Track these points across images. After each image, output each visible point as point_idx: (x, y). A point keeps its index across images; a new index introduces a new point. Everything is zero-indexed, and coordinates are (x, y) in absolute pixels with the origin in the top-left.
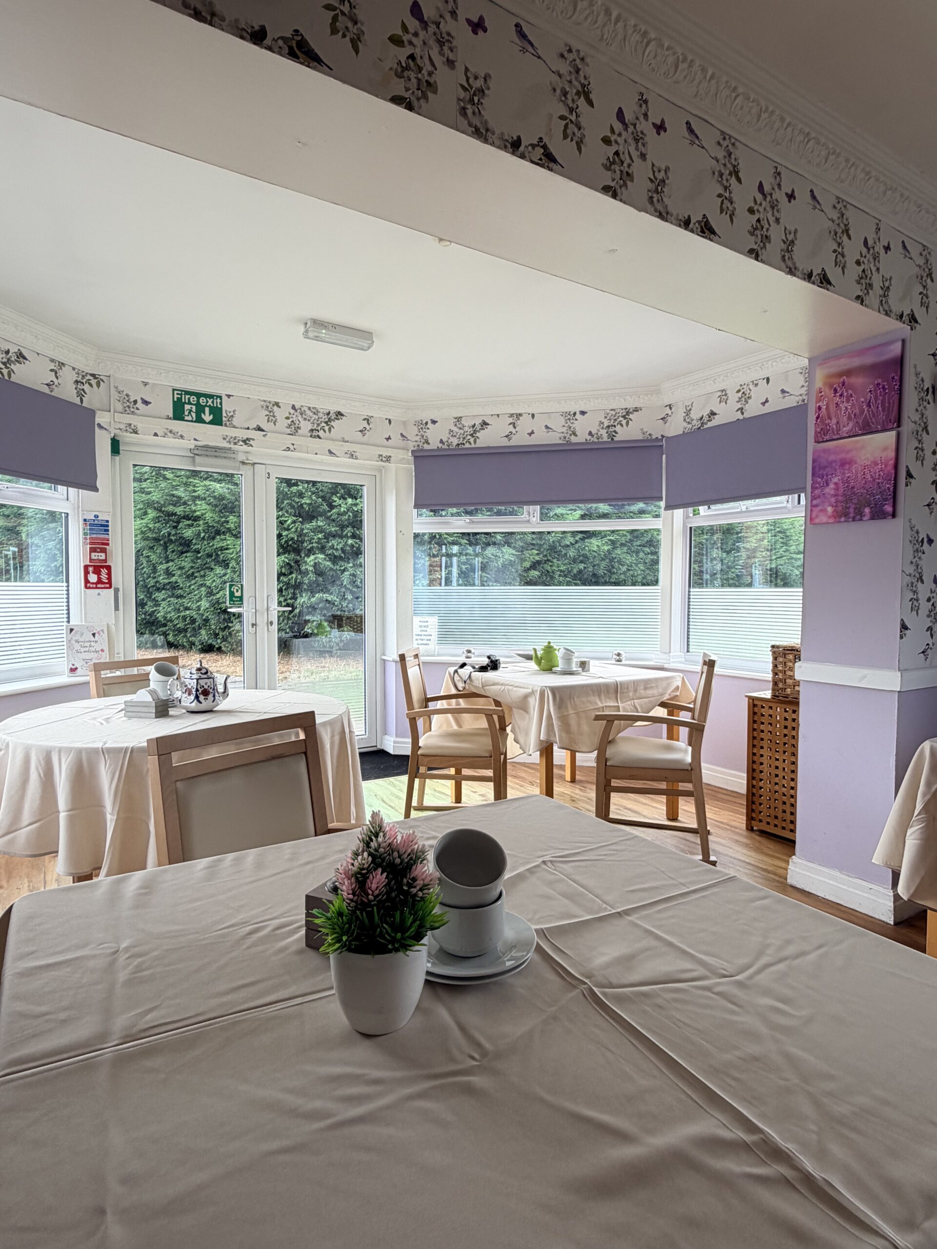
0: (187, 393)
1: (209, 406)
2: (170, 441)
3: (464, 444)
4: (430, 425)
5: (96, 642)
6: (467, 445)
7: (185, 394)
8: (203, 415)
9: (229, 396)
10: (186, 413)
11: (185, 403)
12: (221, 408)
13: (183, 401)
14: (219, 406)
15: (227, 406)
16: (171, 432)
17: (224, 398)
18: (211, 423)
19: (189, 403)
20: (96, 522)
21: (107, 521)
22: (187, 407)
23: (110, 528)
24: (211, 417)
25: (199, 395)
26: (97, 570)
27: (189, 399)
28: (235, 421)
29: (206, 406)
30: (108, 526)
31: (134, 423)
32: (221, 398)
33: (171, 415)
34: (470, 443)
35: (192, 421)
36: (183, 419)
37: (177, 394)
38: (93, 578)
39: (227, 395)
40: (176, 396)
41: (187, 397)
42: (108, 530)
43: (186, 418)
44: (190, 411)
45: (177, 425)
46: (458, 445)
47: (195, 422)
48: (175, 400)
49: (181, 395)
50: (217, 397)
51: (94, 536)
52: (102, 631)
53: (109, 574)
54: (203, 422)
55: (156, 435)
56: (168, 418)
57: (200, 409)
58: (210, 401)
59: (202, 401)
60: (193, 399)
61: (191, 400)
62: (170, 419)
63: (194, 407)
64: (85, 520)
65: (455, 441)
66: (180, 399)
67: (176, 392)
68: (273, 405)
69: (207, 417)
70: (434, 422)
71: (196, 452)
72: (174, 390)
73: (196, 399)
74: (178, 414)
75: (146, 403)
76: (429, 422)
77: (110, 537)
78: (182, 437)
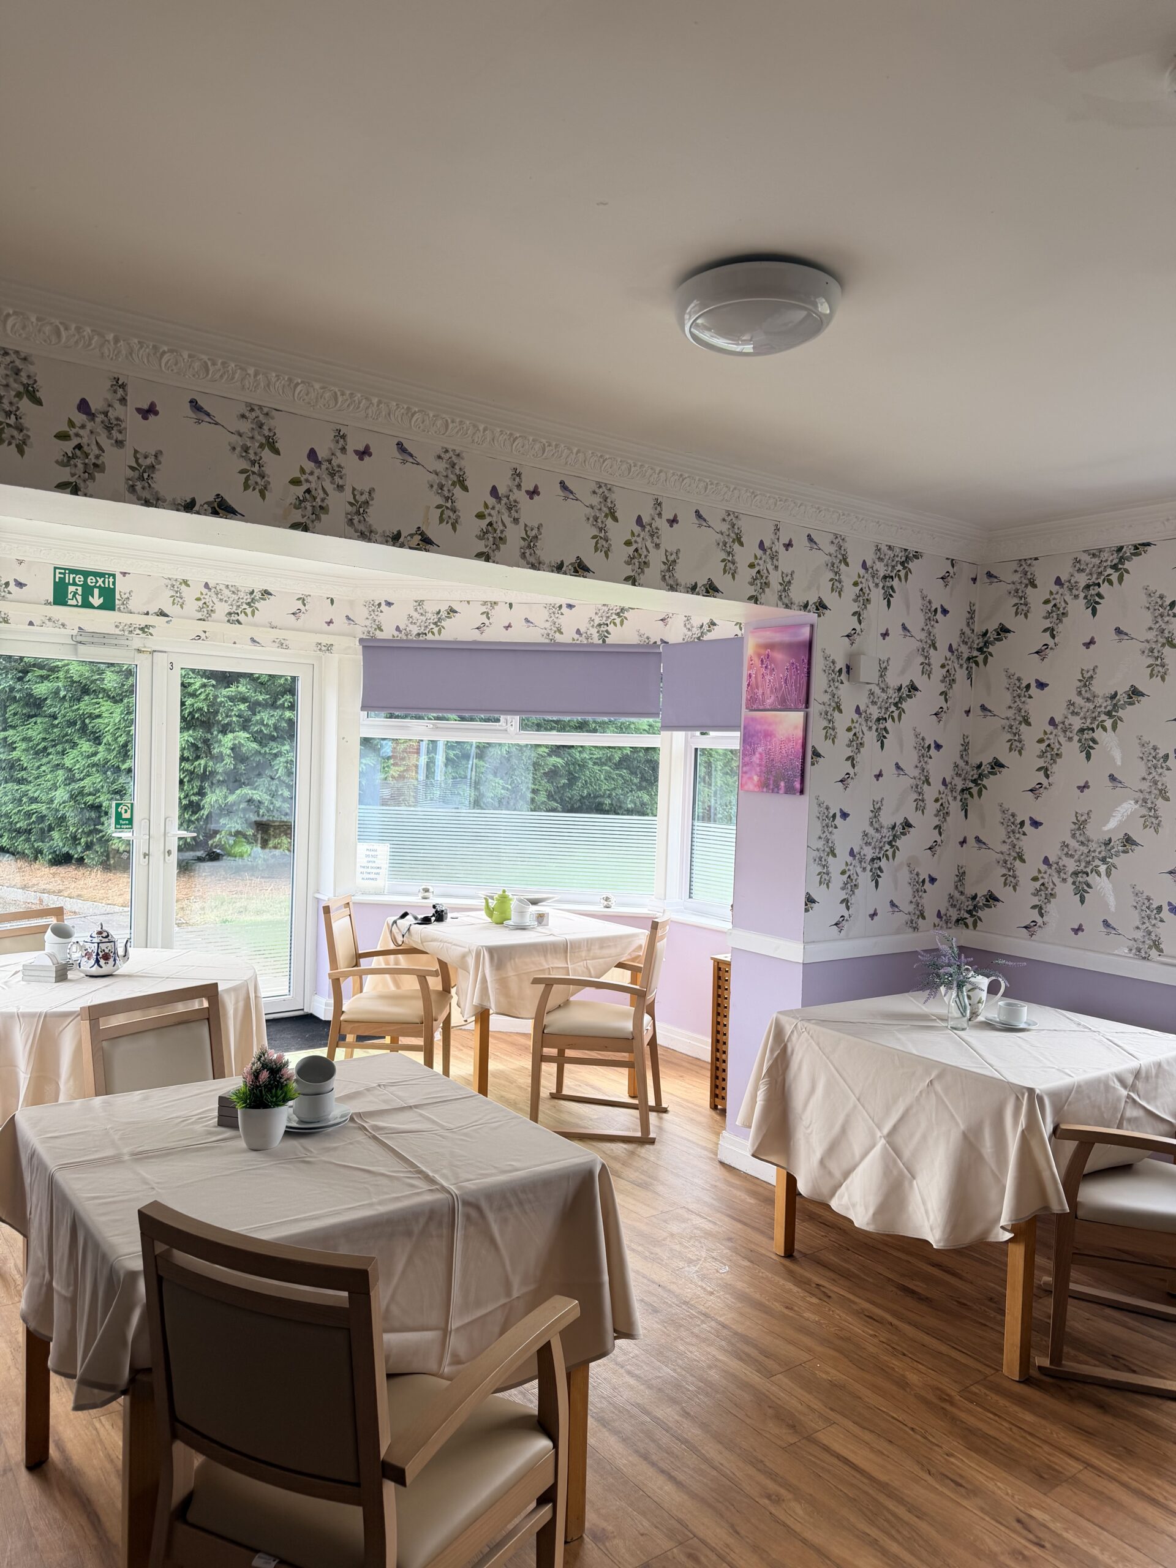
0: (72, 571)
1: (100, 587)
2: (49, 629)
3: (426, 634)
4: (384, 607)
6: (430, 637)
7: (69, 574)
8: (90, 597)
9: (124, 574)
10: (70, 596)
11: (69, 584)
12: (114, 589)
13: (67, 581)
14: (112, 586)
15: (122, 587)
16: (50, 619)
17: (119, 577)
18: (100, 607)
19: (74, 584)
22: (71, 589)
24: (101, 600)
25: (86, 574)
27: (74, 578)
28: (131, 605)
29: (95, 587)
31: (4, 610)
32: (114, 576)
33: (51, 600)
34: (433, 633)
35: (77, 606)
36: (65, 604)
37: (60, 573)
39: (121, 573)
40: (58, 575)
41: (72, 576)
43: (70, 602)
44: (75, 593)
45: (59, 612)
46: (419, 634)
47: (82, 606)
48: (57, 580)
49: (64, 574)
50: (110, 575)
54: (92, 606)
55: (31, 624)
56: (47, 603)
57: (87, 591)
58: (100, 581)
59: (91, 580)
60: (79, 579)
61: (77, 580)
62: (50, 604)
63: (80, 589)
65: (415, 630)
66: (62, 580)
67: (58, 571)
68: (181, 584)
69: (96, 600)
70: (389, 604)
71: (79, 639)
72: (55, 568)
73: (82, 579)
74: (60, 598)
75: (20, 585)
76: (383, 604)
78: (63, 625)
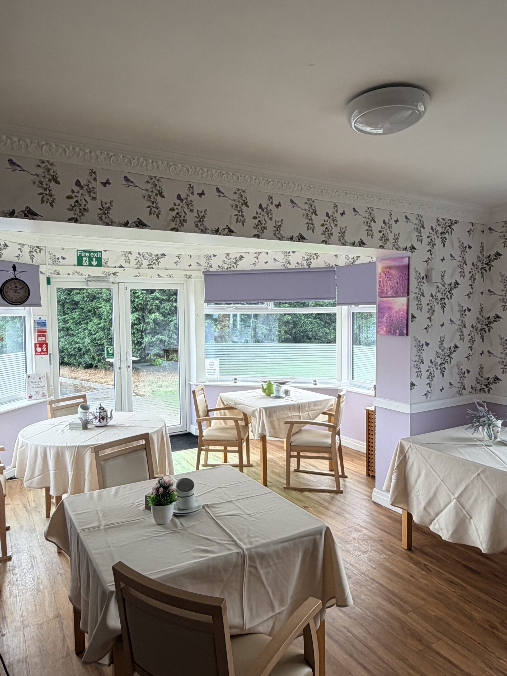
0: (84, 251)
1: (95, 257)
2: (76, 276)
4: (212, 257)
5: (41, 382)
6: (232, 269)
8: (92, 262)
9: (105, 251)
10: (84, 262)
11: (83, 257)
12: (101, 258)
15: (104, 256)
16: (76, 272)
17: (103, 252)
18: (96, 266)
19: (85, 256)
20: (40, 321)
21: (46, 320)
22: (84, 259)
23: (47, 324)
24: (96, 263)
25: (90, 252)
26: (41, 346)
28: (109, 264)
30: (46, 323)
31: (57, 269)
32: (101, 252)
33: (76, 264)
34: (234, 267)
35: (87, 266)
36: (82, 265)
38: (39, 350)
40: (78, 253)
41: (84, 253)
42: (46, 325)
43: (84, 264)
44: (86, 260)
45: (79, 269)
46: (228, 268)
47: (89, 266)
48: (78, 255)
49: (81, 253)
50: (99, 252)
51: (39, 328)
52: (44, 376)
53: (47, 347)
54: (92, 265)
55: (69, 274)
56: (75, 265)
57: (91, 259)
58: (96, 254)
59: (92, 255)
60: (87, 254)
63: (88, 258)
64: (35, 321)
65: (226, 266)
66: (80, 255)
68: (128, 253)
69: (94, 263)
70: (215, 256)
71: (88, 279)
72: (77, 251)
74: (80, 263)
75: (64, 258)
76: (212, 256)
77: (47, 328)
78: (82, 274)
